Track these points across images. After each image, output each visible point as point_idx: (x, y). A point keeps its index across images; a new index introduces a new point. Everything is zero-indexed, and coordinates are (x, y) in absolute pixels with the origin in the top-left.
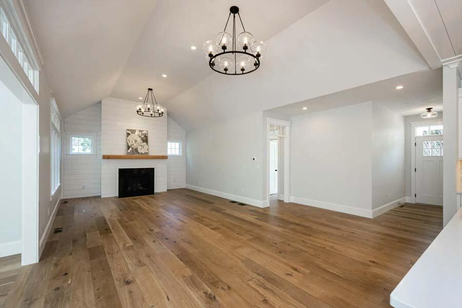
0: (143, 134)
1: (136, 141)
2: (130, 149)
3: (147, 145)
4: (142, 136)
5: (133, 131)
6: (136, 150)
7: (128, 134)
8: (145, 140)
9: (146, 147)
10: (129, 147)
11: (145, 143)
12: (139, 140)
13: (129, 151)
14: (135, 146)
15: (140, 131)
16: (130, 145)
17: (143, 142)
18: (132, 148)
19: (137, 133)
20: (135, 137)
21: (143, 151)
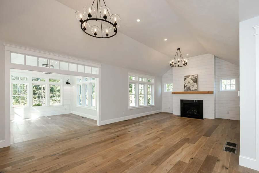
0: (194, 77)
1: (189, 83)
2: (186, 88)
3: (197, 84)
4: (193, 79)
5: (188, 77)
6: (189, 88)
7: (185, 79)
8: (196, 81)
9: (196, 86)
10: (185, 87)
11: (195, 83)
12: (191, 81)
13: (185, 89)
14: (189, 85)
15: (193, 76)
16: (185, 85)
17: (194, 83)
18: (187, 87)
19: (190, 77)
20: (189, 80)
21: (194, 89)
